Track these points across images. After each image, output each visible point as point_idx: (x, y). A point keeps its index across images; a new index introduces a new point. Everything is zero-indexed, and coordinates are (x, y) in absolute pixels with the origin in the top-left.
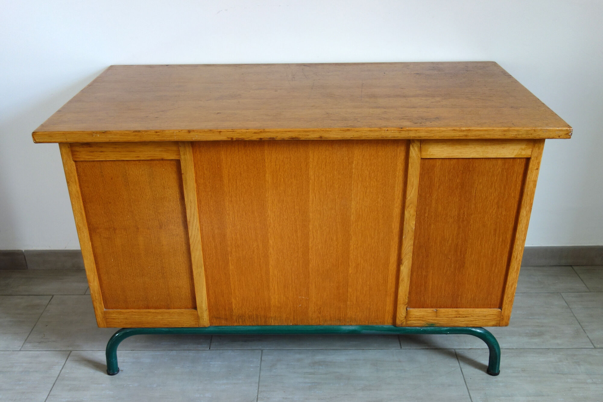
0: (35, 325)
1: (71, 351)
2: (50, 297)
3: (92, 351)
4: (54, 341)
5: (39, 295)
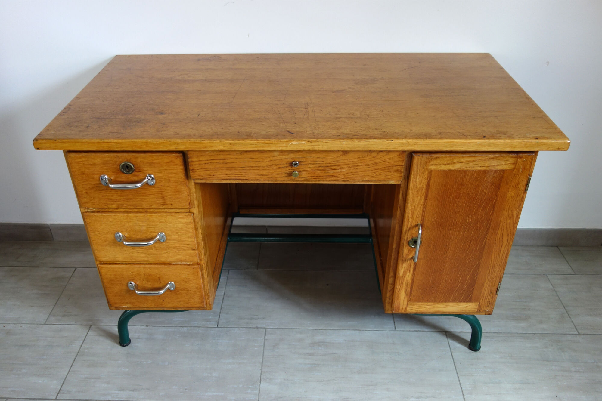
0: (59, 298)
1: (91, 326)
2: (74, 269)
3: (110, 326)
4: (76, 315)
5: (64, 267)
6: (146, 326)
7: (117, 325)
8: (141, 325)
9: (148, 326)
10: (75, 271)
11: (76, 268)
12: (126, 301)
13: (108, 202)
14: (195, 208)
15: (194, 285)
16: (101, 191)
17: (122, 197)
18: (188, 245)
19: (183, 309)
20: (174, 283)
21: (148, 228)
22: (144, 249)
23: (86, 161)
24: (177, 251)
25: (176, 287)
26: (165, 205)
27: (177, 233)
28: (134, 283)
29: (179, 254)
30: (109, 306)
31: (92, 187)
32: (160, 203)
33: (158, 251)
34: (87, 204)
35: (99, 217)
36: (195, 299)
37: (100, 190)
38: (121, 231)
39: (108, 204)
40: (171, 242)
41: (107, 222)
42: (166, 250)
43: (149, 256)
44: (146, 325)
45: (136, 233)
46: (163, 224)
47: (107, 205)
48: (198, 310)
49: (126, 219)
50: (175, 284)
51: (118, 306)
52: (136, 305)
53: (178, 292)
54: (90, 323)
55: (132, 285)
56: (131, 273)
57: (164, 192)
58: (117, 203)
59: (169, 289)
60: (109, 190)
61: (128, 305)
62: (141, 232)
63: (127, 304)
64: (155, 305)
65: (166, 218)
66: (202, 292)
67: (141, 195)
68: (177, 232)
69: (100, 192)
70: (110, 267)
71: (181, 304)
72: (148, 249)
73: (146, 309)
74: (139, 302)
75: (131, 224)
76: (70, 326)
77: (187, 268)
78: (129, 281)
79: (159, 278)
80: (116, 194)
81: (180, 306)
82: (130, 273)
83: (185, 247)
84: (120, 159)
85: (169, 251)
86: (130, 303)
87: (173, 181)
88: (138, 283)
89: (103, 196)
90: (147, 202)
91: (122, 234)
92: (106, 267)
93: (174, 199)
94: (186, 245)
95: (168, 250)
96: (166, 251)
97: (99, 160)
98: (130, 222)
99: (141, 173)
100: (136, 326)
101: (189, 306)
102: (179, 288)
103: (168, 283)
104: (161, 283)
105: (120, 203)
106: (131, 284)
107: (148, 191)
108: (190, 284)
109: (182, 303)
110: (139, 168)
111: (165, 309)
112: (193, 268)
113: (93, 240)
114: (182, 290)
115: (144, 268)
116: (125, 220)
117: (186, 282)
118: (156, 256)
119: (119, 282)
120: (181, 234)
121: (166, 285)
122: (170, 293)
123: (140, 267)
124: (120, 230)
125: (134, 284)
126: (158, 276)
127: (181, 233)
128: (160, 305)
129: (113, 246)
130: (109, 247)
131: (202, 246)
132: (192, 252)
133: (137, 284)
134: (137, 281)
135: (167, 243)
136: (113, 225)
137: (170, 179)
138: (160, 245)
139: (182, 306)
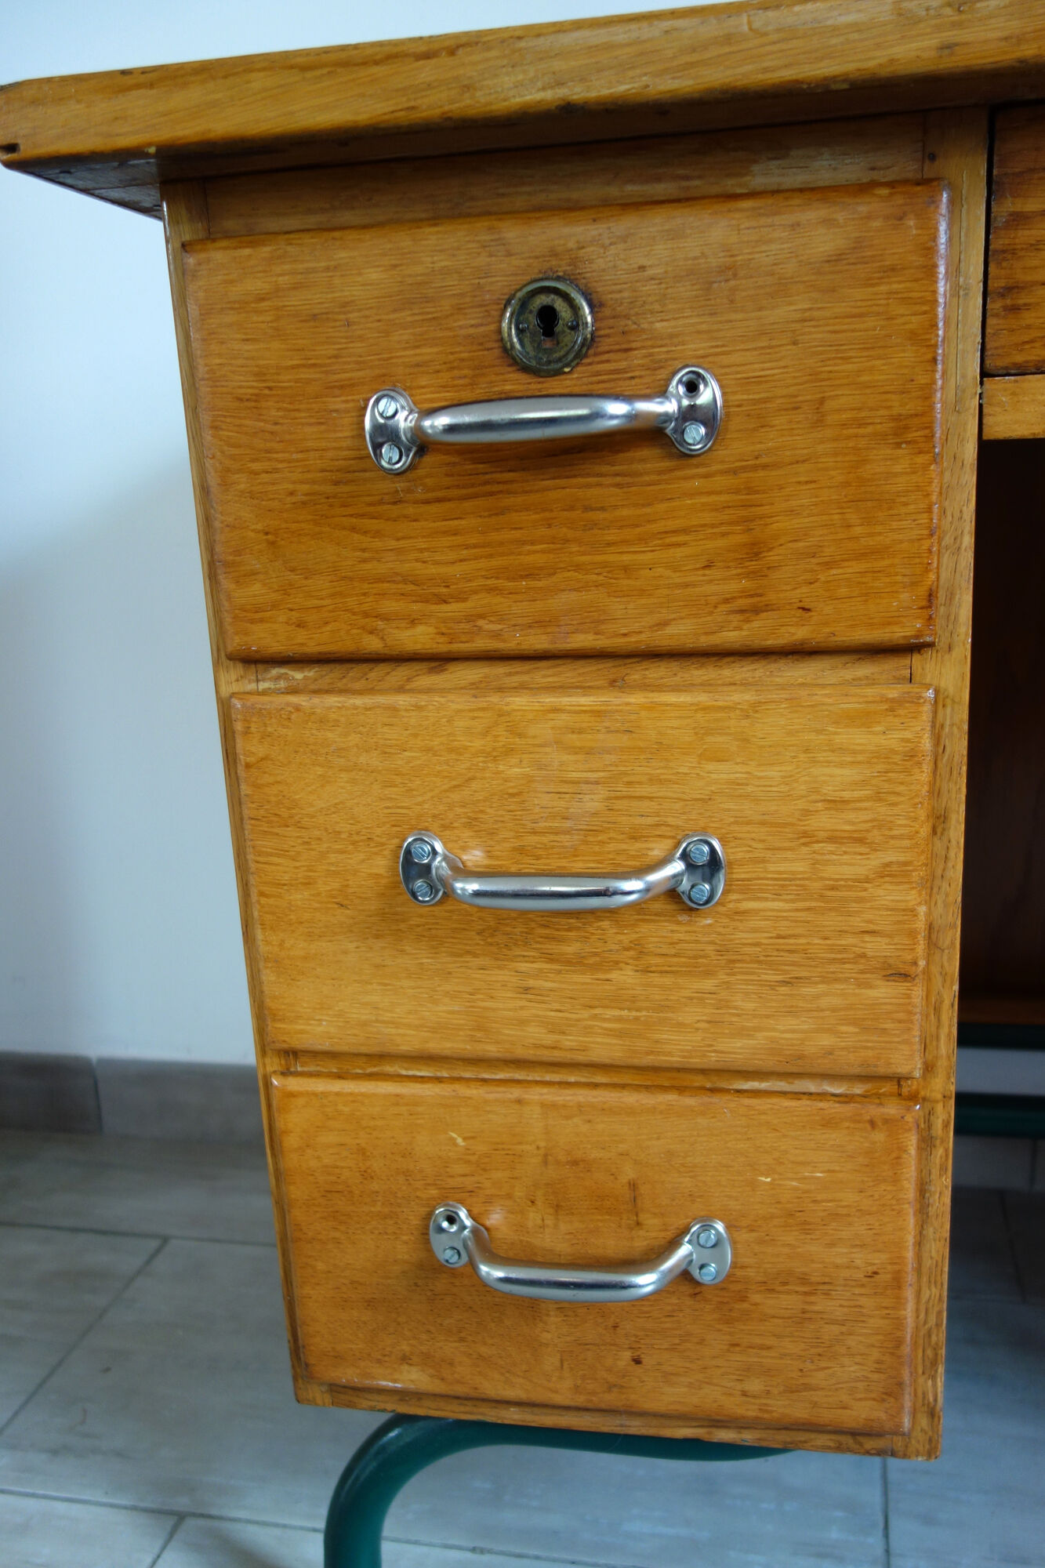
0: (60, 1363)
1: (181, 1517)
2: (154, 1244)
3: (277, 1532)
4: (119, 1454)
5: (115, 1233)
6: (474, 1550)
7: (322, 1524)
8: (451, 1542)
9: (482, 1551)
10: (158, 1251)
11: (165, 1240)
12: (405, 1347)
13: (390, 606)
14: (950, 649)
15: (860, 1258)
16: (362, 516)
17: (483, 564)
18: (867, 938)
19: (748, 1437)
20: (728, 1227)
21: (620, 805)
22: (569, 963)
23: (296, 287)
24: (785, 983)
25: (734, 1265)
26: (756, 611)
27: (807, 838)
28: (470, 1214)
29: (792, 1012)
30: (295, 1379)
31: (306, 488)
32: (727, 601)
33: (657, 979)
34: (262, 621)
35: (322, 721)
36: (846, 1361)
37: (350, 511)
38: (445, 827)
39: (386, 618)
40: (756, 912)
41: (363, 759)
42: (708, 973)
43: (595, 1017)
44: (471, 1545)
45: (532, 840)
46: (722, 772)
47: (380, 624)
48: (849, 1450)
49: (486, 733)
50: (734, 1243)
51: (348, 1375)
52: (458, 1382)
53: (743, 1299)
54: (182, 1503)
55: (454, 1228)
56: (460, 1141)
57: (765, 510)
58: (444, 607)
59: (685, 1276)
60: (410, 510)
61: (413, 1378)
62: (567, 832)
63: (405, 1367)
64: (577, 1389)
65: (744, 723)
66: (903, 1312)
67: (612, 535)
68: (805, 834)
69: (353, 529)
70: (337, 1094)
71: (744, 1394)
72: (591, 961)
73: (513, 1416)
74: (481, 1357)
75: (514, 770)
76: (75, 1509)
77: (828, 1123)
78: (442, 1200)
79: (633, 1186)
80: (446, 541)
81: (741, 1411)
82: (453, 1140)
83: (844, 949)
84: (509, 254)
85: (727, 985)
86: (427, 1360)
87: (839, 411)
88: (495, 1218)
89: (364, 561)
90: (642, 592)
91: (444, 844)
92: (315, 1094)
93: (828, 565)
94: (850, 940)
95: (723, 977)
96: (708, 984)
97: (373, 275)
98: (509, 751)
99: (637, 358)
100: (416, 1543)
101: (799, 1411)
102: (750, 1273)
103: (686, 1230)
104: (638, 1224)
105: (469, 604)
106: (451, 1220)
107: (662, 507)
108: (832, 1245)
109: (755, 1385)
110: (627, 317)
111: (635, 1427)
112: (872, 1123)
113: (262, 894)
114: (772, 1291)
115: (547, 1107)
116: (478, 743)
117: (806, 1228)
118: (637, 1019)
119: (378, 1208)
120: (831, 847)
121: (674, 1244)
122: (689, 1302)
123: (519, 1101)
124: (434, 816)
125: (468, 1222)
126: (629, 1172)
127: (831, 839)
128: (611, 1387)
129: (377, 937)
130: (351, 946)
131: (950, 959)
132: (883, 992)
133: (488, 1223)
134: (489, 1201)
135: (725, 920)
136: (398, 780)
137: (822, 401)
138: (677, 936)
139: (750, 1411)
